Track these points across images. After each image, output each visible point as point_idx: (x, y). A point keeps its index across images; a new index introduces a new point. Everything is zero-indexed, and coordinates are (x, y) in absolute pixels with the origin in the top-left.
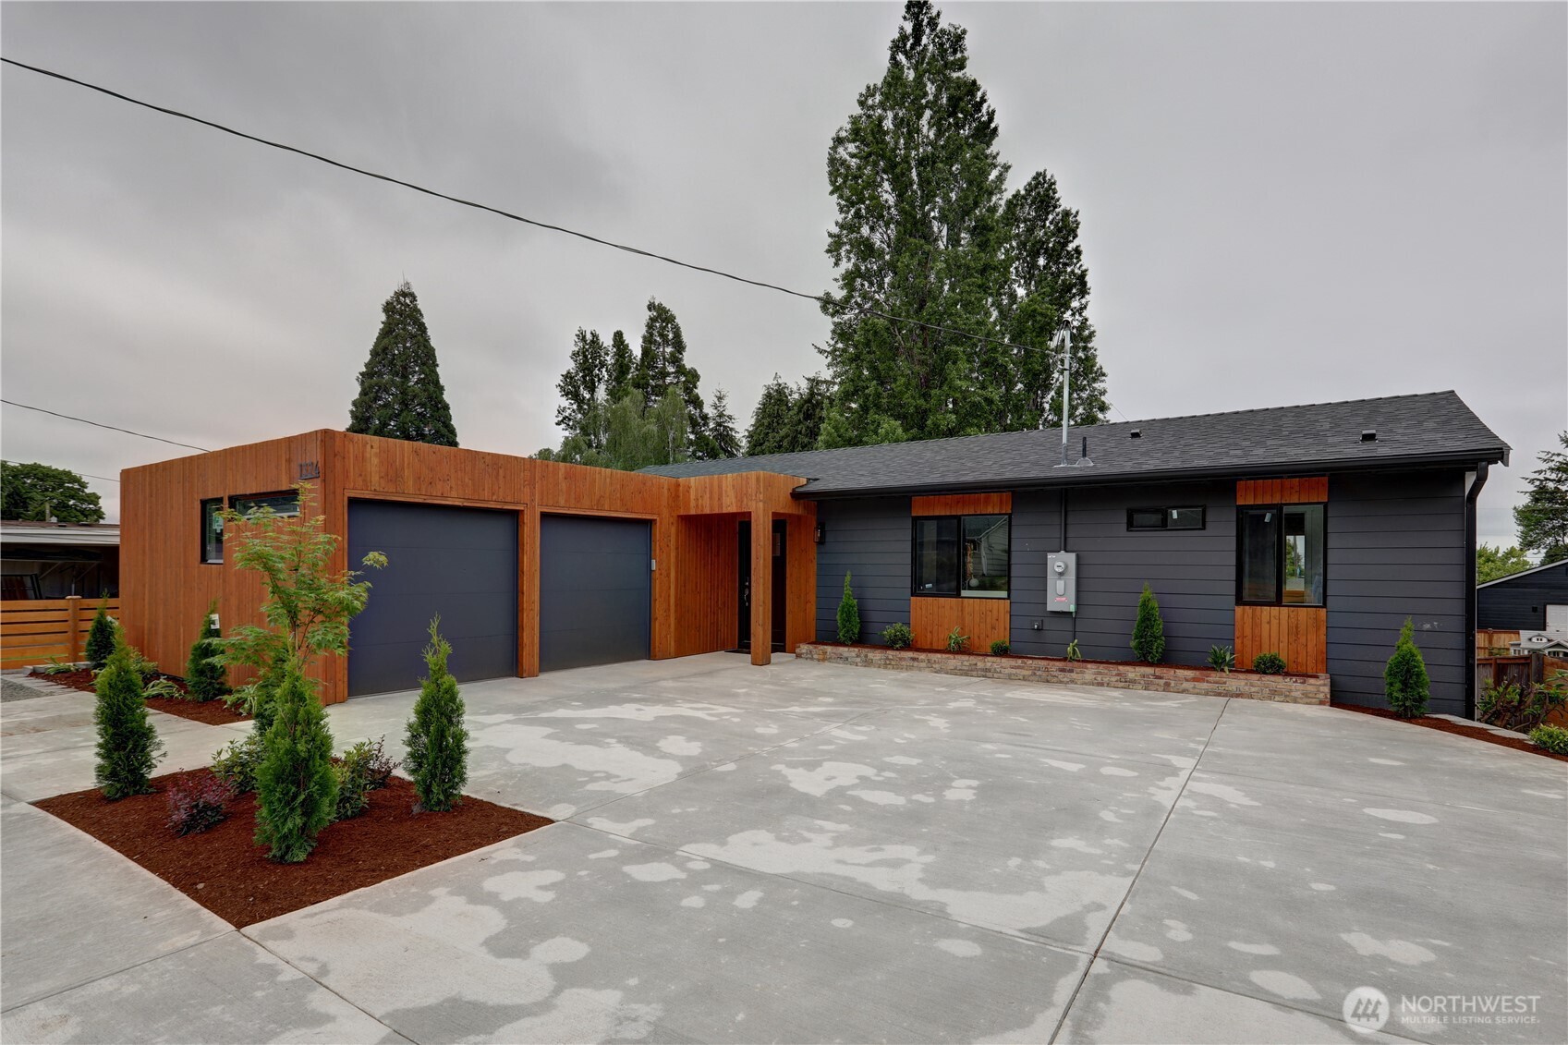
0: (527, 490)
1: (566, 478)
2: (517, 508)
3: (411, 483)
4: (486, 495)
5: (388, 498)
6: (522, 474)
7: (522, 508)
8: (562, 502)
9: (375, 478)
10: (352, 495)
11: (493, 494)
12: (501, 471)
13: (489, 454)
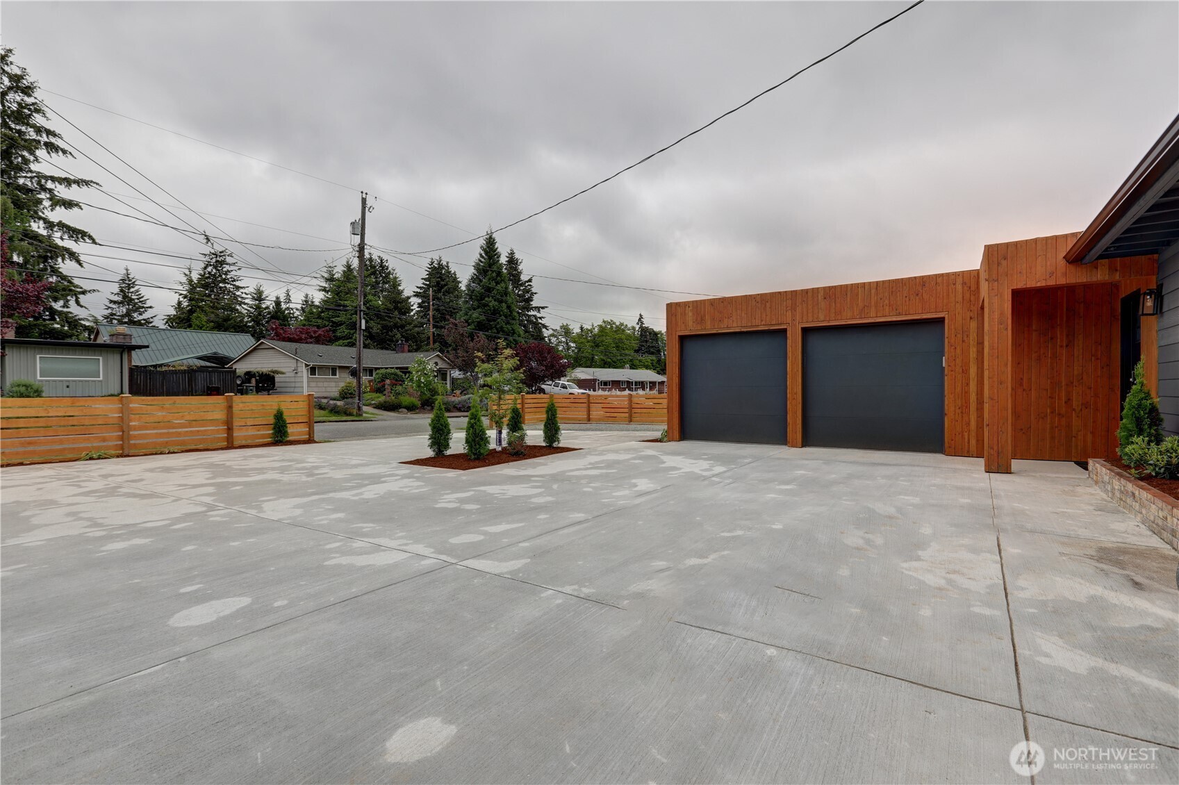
0: (789, 313)
1: (825, 298)
2: (782, 327)
3: (709, 322)
4: (757, 322)
5: (698, 333)
6: (785, 303)
7: (785, 327)
8: (822, 318)
9: (691, 323)
10: (680, 334)
11: (762, 321)
12: (768, 305)
13: (758, 294)
